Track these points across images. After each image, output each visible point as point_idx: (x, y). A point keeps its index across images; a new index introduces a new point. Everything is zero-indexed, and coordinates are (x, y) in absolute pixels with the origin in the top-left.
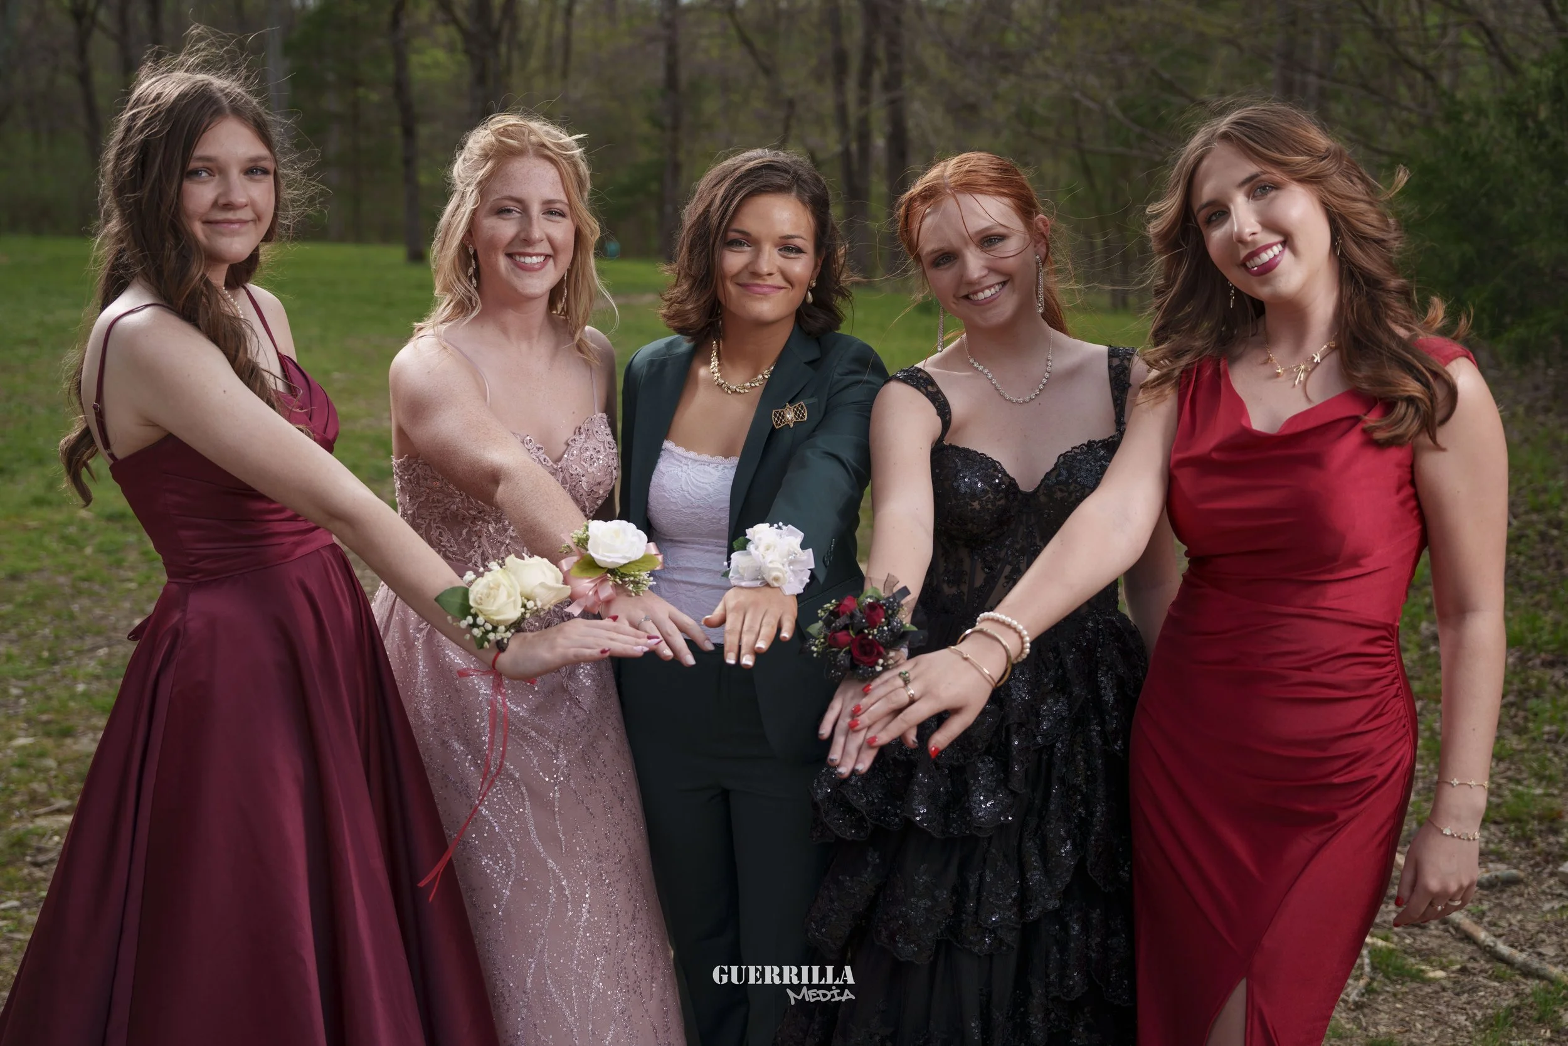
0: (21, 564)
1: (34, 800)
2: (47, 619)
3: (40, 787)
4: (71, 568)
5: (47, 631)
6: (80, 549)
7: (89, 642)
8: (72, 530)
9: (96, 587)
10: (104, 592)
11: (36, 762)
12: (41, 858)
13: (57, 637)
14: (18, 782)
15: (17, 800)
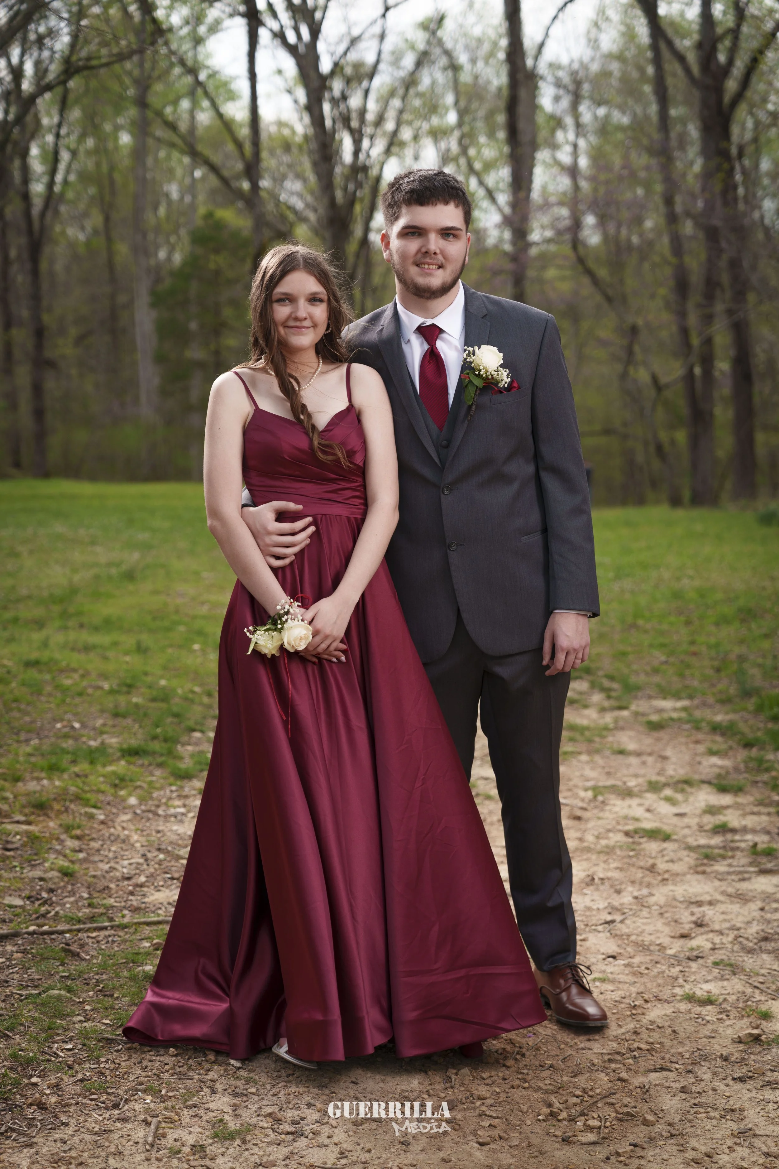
12: (10, 846)
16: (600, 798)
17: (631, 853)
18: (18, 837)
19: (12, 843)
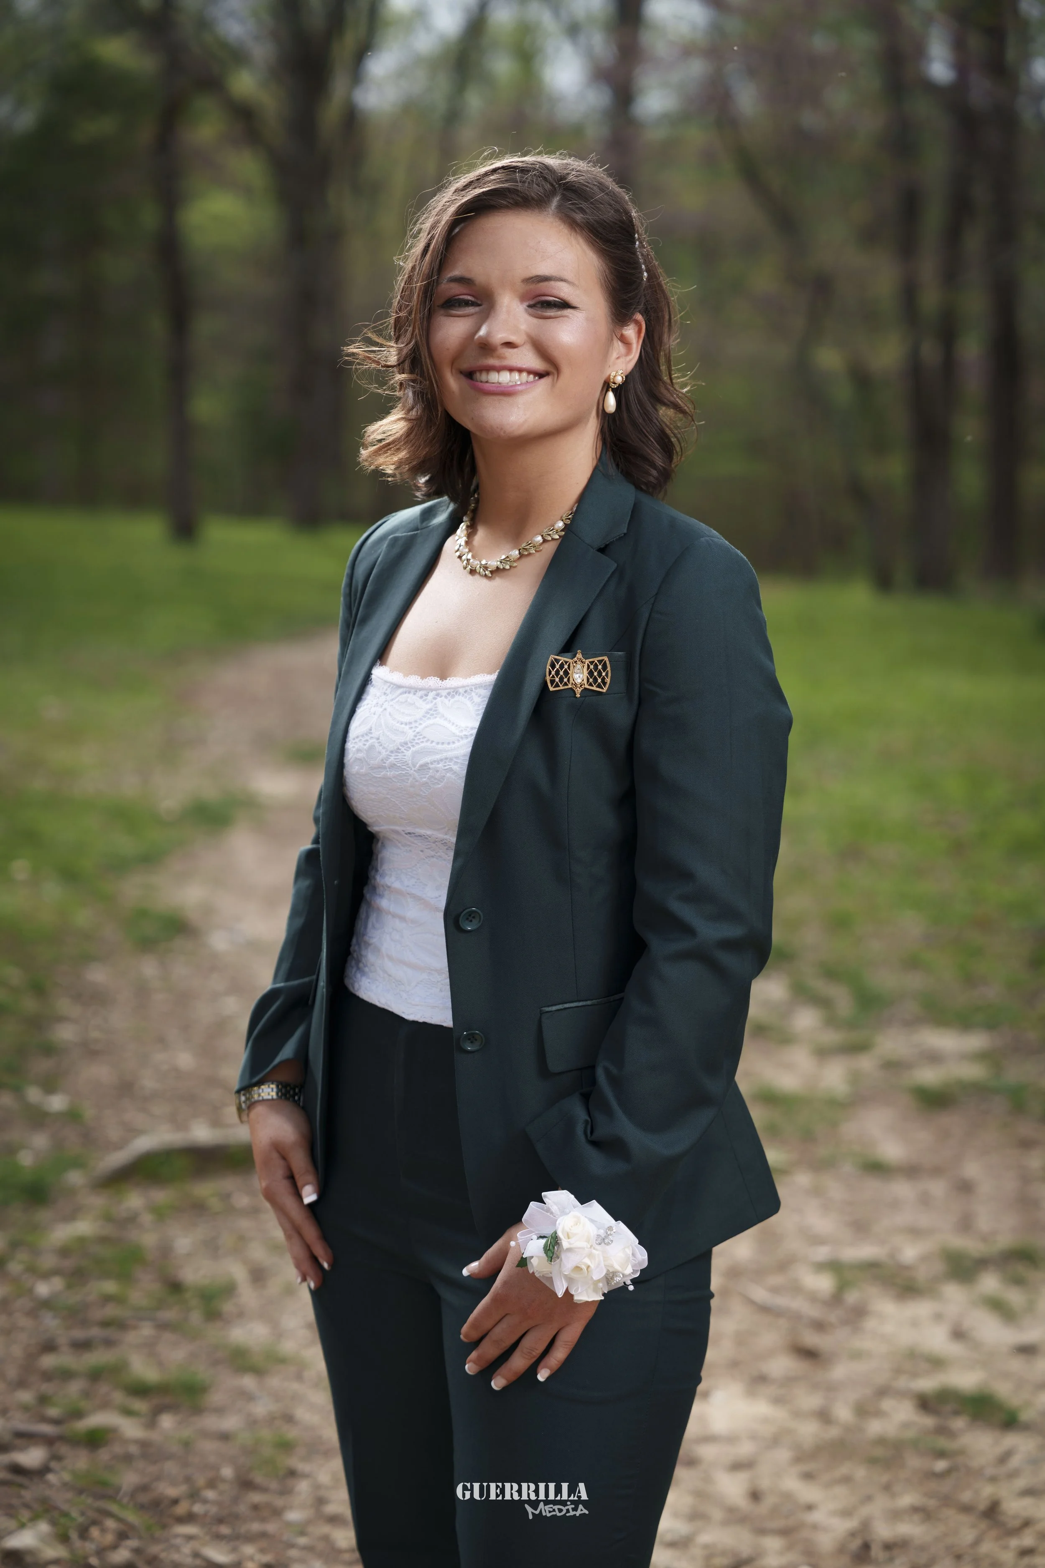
16: (852, 1297)
17: (941, 1465)
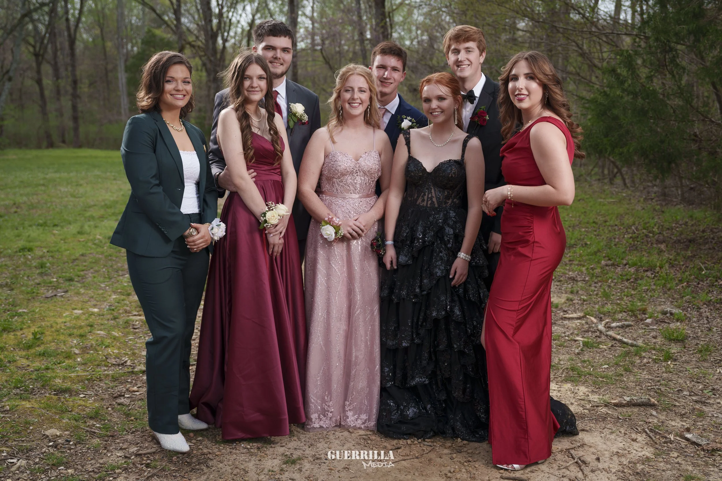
0: (84, 252)
1: (126, 312)
2: (102, 267)
3: (128, 308)
4: (102, 253)
5: (104, 270)
6: (103, 248)
7: (120, 273)
8: (97, 241)
9: (114, 258)
10: (117, 259)
11: (123, 302)
12: (135, 327)
13: (108, 272)
14: (120, 307)
15: (121, 311)
18: (138, 322)
19: (136, 325)
